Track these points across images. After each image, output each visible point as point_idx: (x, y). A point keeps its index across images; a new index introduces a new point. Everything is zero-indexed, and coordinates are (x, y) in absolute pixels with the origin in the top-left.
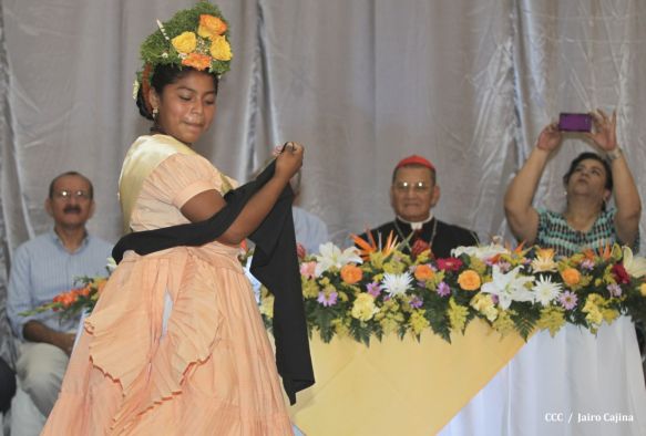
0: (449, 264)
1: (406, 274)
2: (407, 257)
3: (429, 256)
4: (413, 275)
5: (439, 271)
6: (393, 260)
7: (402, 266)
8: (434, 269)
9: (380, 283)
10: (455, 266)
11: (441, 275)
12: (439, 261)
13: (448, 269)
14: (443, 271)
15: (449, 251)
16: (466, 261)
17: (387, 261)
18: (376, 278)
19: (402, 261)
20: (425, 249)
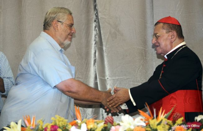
2: (170, 122)
3: (183, 121)
7: (167, 127)
8: (186, 128)
12: (189, 124)
14: (191, 130)
17: (159, 124)
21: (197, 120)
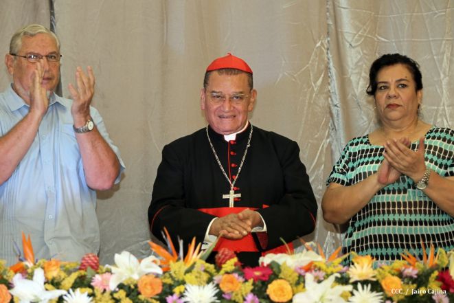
0: (257, 273)
1: (211, 285)
2: (211, 267)
3: (235, 265)
4: (217, 286)
5: (246, 281)
6: (195, 270)
7: (205, 277)
8: (241, 279)
9: (182, 296)
10: (263, 276)
11: (249, 286)
12: (247, 270)
13: (256, 279)
14: (251, 281)
15: (258, 259)
16: (275, 270)
17: (188, 271)
18: (177, 290)
19: (206, 271)
20: (231, 257)
21: (263, 263)
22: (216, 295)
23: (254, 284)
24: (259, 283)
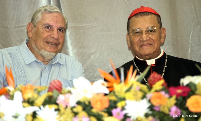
0: (179, 91)
1: (145, 101)
2: (144, 87)
3: (163, 85)
4: (149, 101)
5: (171, 97)
6: (133, 90)
7: (140, 94)
8: (167, 96)
9: (123, 109)
10: (184, 93)
11: (173, 100)
12: (172, 89)
13: (178, 95)
14: (174, 97)
16: (193, 88)
17: (128, 91)
18: (120, 105)
19: (141, 90)
20: (160, 79)
21: (183, 84)
22: (149, 108)
23: (177, 99)
24: (180, 98)
